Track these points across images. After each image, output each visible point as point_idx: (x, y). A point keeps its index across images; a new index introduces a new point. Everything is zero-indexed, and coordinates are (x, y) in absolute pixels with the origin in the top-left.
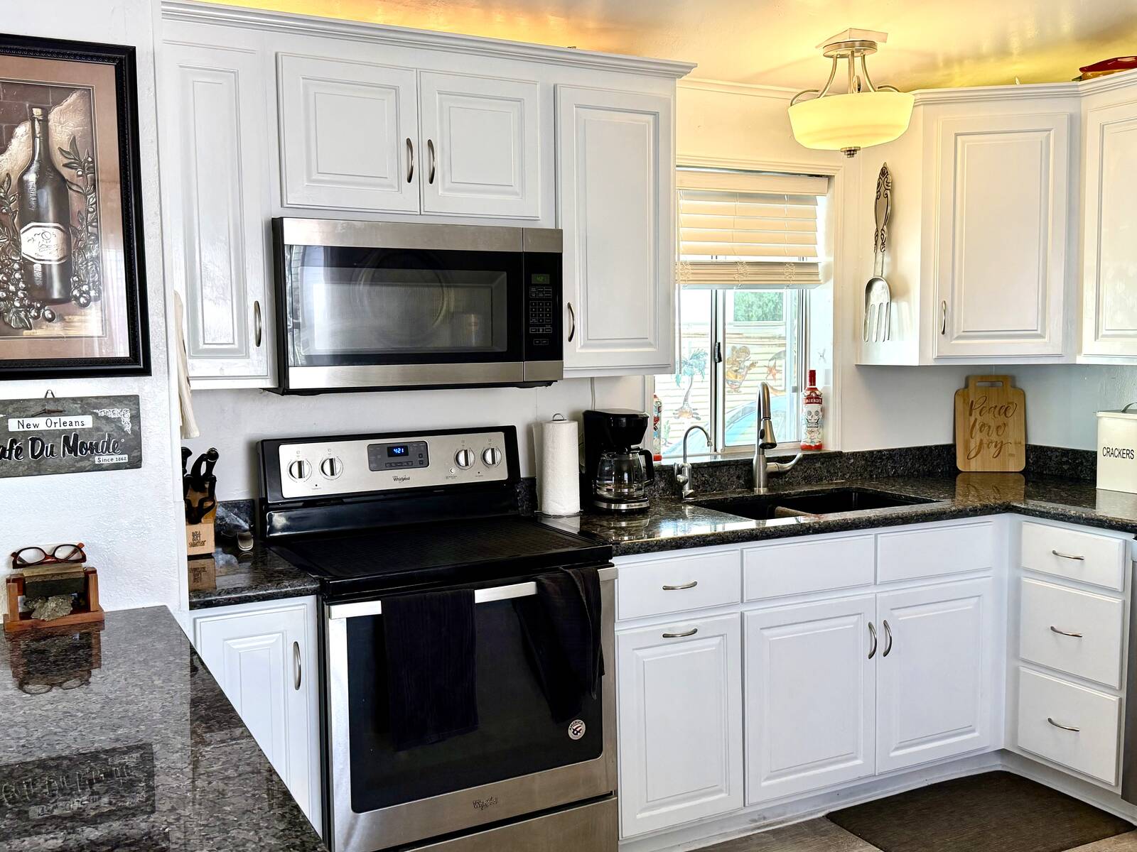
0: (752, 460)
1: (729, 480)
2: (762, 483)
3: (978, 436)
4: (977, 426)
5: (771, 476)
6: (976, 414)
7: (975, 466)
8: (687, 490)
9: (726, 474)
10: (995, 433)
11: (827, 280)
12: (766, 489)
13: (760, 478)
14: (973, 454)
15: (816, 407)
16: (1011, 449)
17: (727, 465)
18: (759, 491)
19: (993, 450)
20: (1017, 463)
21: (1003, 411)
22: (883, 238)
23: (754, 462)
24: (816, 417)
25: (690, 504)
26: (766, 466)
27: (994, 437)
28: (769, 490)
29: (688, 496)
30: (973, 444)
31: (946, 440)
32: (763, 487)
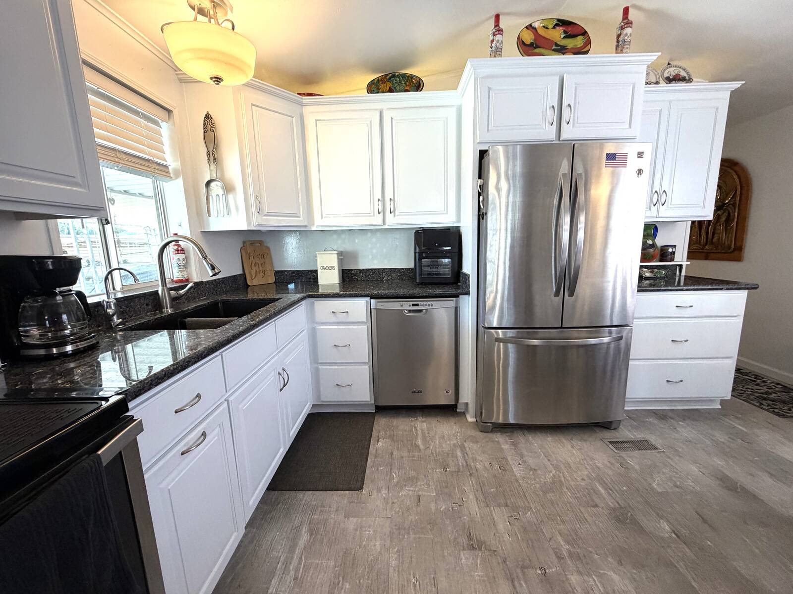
0: (157, 291)
1: (141, 307)
2: (168, 305)
3: (254, 269)
4: (253, 264)
5: (174, 300)
6: (252, 258)
7: (255, 282)
8: (116, 320)
9: (138, 303)
10: (261, 267)
11: (177, 177)
12: (172, 309)
13: (167, 301)
14: (253, 278)
15: (181, 256)
16: (268, 273)
17: (138, 297)
18: (168, 311)
19: (262, 274)
20: (272, 280)
21: (262, 256)
22: (213, 156)
23: (160, 292)
24: (184, 262)
25: (121, 330)
26: (169, 294)
27: (261, 269)
28: (175, 310)
29: (118, 325)
30: (253, 272)
31: (240, 272)
32: (170, 308)
